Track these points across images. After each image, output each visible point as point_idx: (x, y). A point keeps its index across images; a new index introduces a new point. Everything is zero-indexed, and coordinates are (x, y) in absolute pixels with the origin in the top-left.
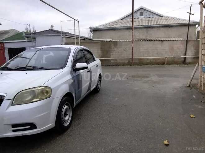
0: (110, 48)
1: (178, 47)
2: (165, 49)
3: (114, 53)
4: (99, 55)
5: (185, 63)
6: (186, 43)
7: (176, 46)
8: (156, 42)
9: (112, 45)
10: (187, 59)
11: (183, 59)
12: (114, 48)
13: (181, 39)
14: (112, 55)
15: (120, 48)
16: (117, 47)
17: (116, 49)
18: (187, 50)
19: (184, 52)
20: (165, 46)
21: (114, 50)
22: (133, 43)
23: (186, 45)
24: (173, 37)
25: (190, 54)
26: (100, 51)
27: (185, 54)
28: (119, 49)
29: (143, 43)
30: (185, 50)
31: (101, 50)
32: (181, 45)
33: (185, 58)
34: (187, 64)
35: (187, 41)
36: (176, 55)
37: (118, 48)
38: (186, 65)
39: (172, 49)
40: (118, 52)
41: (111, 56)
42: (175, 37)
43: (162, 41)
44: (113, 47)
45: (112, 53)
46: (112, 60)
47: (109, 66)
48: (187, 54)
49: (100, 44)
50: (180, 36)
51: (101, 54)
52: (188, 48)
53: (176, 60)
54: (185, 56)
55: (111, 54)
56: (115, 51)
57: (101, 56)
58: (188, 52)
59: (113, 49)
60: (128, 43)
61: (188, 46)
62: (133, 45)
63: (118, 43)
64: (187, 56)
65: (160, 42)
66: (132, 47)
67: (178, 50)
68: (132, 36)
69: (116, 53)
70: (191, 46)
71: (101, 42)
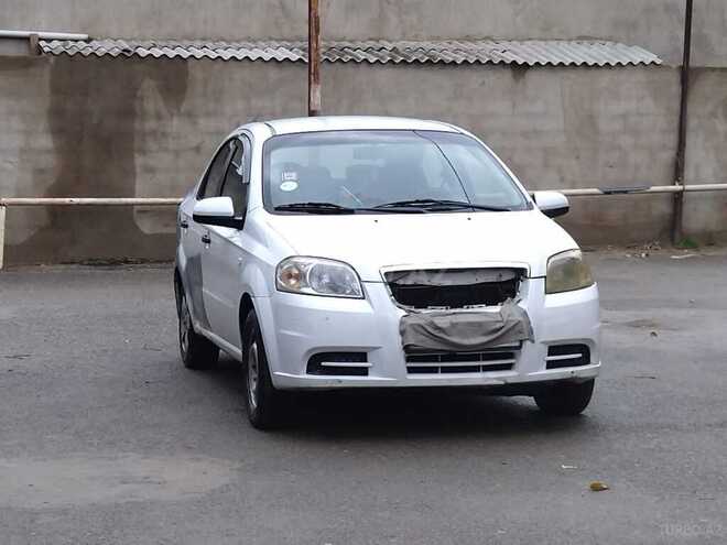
0: (129, 113)
1: (624, 116)
2: (537, 133)
3: (160, 160)
5: (677, 235)
6: (676, 89)
7: (618, 108)
8: (474, 78)
9: (149, 87)
10: (687, 208)
11: (664, 208)
13: (649, 57)
14: (150, 170)
15: (208, 115)
17: (175, 125)
18: (690, 140)
19: (668, 156)
20: (539, 107)
21: (164, 135)
22: (313, 77)
23: (676, 105)
24: (581, 38)
25: (708, 171)
26: (45, 141)
27: (678, 172)
28: (202, 122)
29: (384, 76)
30: (672, 140)
31: (57, 132)
32: (649, 104)
33: (677, 198)
34: (689, 242)
35: (687, 75)
36: (614, 178)
37: (191, 116)
38: (688, 254)
39: (586, 126)
40: (198, 149)
41: (139, 185)
42: (590, 39)
43: (519, 69)
44: (151, 101)
45: (143, 152)
46: (146, 210)
47: (127, 262)
48: (689, 173)
49: (44, 75)
50: (625, 31)
51: (49, 161)
52: (692, 123)
53: (614, 215)
54: (678, 187)
55: (139, 160)
56: (171, 144)
57: (51, 180)
58: (696, 152)
59: (151, 124)
60: (273, 74)
61: (690, 108)
62: (318, 94)
63: (196, 73)
64: (688, 187)
65: (508, 75)
66: (312, 108)
67: (626, 141)
68: (314, 22)
69: (177, 153)
70: (710, 107)
71: (52, 60)
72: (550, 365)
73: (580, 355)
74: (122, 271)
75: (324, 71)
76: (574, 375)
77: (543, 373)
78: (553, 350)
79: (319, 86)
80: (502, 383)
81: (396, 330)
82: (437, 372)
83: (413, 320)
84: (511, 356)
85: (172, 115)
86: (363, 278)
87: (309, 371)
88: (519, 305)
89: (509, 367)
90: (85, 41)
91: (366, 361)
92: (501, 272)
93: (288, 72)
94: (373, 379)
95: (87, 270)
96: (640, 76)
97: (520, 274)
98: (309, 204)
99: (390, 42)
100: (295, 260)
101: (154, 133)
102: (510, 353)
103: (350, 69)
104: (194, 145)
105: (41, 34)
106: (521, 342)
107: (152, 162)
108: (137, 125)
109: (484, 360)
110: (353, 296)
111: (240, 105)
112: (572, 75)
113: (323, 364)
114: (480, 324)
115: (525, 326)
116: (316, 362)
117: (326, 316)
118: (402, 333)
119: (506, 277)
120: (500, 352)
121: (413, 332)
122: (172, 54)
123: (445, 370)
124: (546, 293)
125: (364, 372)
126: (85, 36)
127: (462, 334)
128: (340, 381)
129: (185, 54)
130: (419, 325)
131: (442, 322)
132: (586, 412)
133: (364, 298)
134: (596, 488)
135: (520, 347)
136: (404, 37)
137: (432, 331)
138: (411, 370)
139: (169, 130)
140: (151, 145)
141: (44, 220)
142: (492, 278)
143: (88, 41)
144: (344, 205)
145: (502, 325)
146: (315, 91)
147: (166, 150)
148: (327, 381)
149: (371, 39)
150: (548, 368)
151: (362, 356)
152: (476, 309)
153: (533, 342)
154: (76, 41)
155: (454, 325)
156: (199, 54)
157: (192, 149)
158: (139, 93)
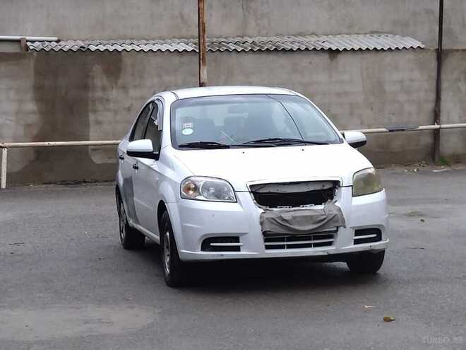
0: (86, 87)
1: (401, 82)
2: (346, 93)
3: (106, 117)
4: (28, 126)
5: (437, 158)
6: (434, 64)
7: (396, 76)
8: (304, 60)
9: (97, 69)
10: (443, 139)
11: (428, 140)
12: (104, 89)
13: (416, 44)
14: (99, 123)
15: (135, 87)
16: (120, 81)
17: (114, 94)
18: (444, 96)
19: (430, 106)
20: (346, 77)
21: (108, 100)
22: (202, 61)
23: (434, 74)
24: (372, 33)
25: (455, 115)
26: (31, 106)
27: (436, 117)
28: (132, 93)
29: (248, 60)
30: (433, 96)
32: (416, 74)
33: (436, 133)
34: (444, 162)
35: (441, 55)
36: (395, 121)
37: (125, 88)
38: (444, 169)
39: (377, 90)
40: (129, 109)
41: (93, 130)
42: (378, 33)
43: (333, 53)
44: (99, 79)
45: (95, 111)
46: (97, 148)
47: (85, 182)
48: (443, 117)
49: (30, 64)
50: (400, 27)
51: (34, 118)
52: (445, 85)
53: (396, 144)
54: (436, 126)
55: (92, 117)
56: (111, 106)
57: (35, 131)
58: (448, 104)
59: (99, 94)
60: (176, 59)
61: (443, 76)
62: (205, 72)
63: (127, 61)
64: (443, 126)
65: (326, 56)
66: (202, 81)
67: (402, 97)
68: (201, 26)
69: (116, 112)
70: (455, 75)
71: (35, 54)
72: (357, 242)
73: (375, 235)
74: (82, 188)
75: (208, 57)
76: (372, 248)
77: (351, 247)
78: (358, 232)
79: (206, 67)
80: (326, 254)
81: (257, 221)
82: (284, 248)
83: (269, 215)
84: (331, 237)
85: (113, 88)
86: (236, 190)
87: (203, 249)
88: (336, 204)
89: (330, 244)
90: (56, 42)
91: (239, 242)
92: (324, 183)
93: (186, 58)
94: (244, 253)
95: (61, 188)
96: (411, 56)
97: (336, 184)
98: (201, 143)
99: (251, 38)
100: (192, 179)
101: (101, 100)
102: (330, 235)
103: (225, 55)
104: (127, 106)
105: (28, 38)
106: (337, 227)
107: (100, 118)
108: (90, 95)
109: (314, 240)
110: (230, 201)
111: (156, 80)
112: (368, 56)
113: (212, 244)
114: (311, 217)
115: (340, 217)
116: (207, 243)
117: (213, 214)
118: (262, 223)
119: (327, 186)
120: (324, 234)
121: (268, 223)
122: (111, 48)
123: (290, 247)
124: (353, 196)
125: (238, 249)
126: (56, 39)
127: (299, 223)
128: (222, 255)
129: (120, 49)
130: (273, 219)
131: (287, 216)
132: (380, 271)
133: (236, 202)
134: (387, 320)
135: (337, 230)
136: (259, 34)
137: (282, 222)
138: (267, 247)
139: (110, 97)
140: (99, 107)
141: (32, 157)
142: (318, 187)
143: (58, 41)
144: (223, 143)
145: (325, 217)
146: (203, 71)
147: (109, 110)
148: (214, 255)
149: (238, 36)
150: (355, 244)
151: (236, 239)
152: (308, 207)
153: (345, 227)
154: (50, 42)
155: (294, 218)
156: (129, 48)
157: (125, 108)
158: (91, 74)
